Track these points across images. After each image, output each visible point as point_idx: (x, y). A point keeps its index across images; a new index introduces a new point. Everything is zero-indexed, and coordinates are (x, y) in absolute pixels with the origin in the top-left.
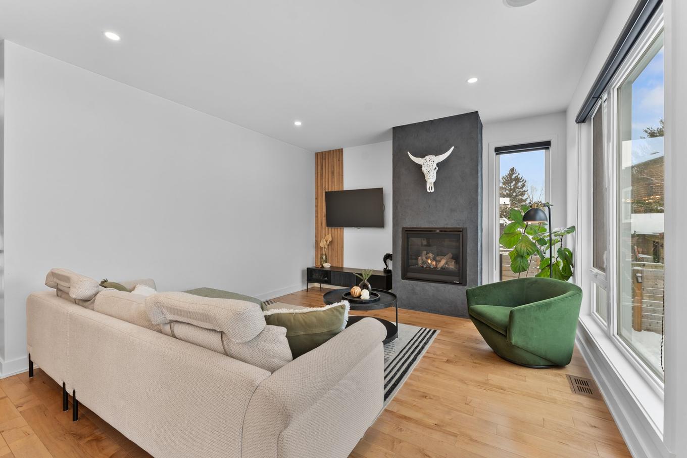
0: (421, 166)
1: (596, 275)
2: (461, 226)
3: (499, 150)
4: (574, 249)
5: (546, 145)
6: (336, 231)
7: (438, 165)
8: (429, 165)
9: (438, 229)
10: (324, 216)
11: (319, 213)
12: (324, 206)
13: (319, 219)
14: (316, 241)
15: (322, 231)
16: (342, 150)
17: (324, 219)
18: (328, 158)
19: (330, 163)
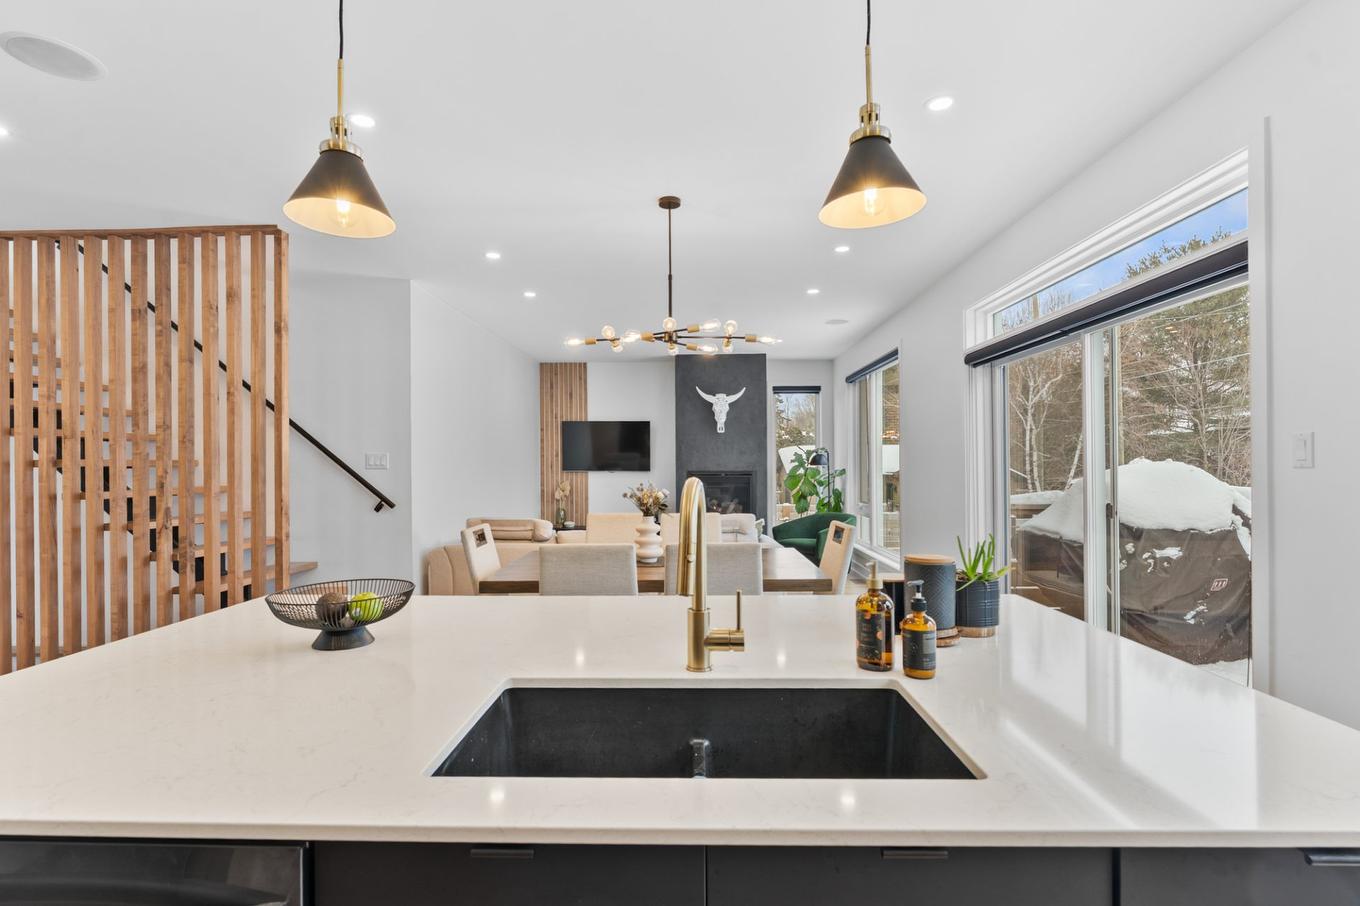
0: (711, 405)
1: (861, 508)
2: (750, 469)
3: (777, 390)
4: (844, 489)
5: (816, 390)
6: (577, 477)
7: (730, 405)
8: (721, 404)
9: (723, 472)
10: (557, 455)
11: (547, 450)
12: (557, 441)
13: (547, 459)
14: (543, 491)
15: (552, 477)
16: (585, 364)
17: (557, 460)
18: (561, 373)
19: (566, 381)
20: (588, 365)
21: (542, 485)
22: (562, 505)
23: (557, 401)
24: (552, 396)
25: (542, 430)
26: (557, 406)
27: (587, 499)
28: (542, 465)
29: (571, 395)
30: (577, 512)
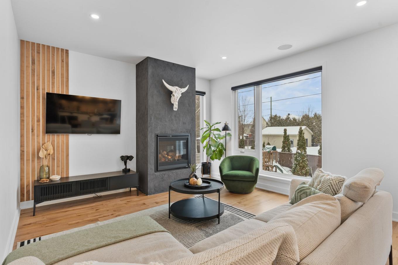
2: (188, 133)
6: (59, 139)
8: (179, 93)
10: (38, 121)
11: (28, 117)
12: (38, 109)
13: (28, 124)
14: (22, 152)
15: (33, 139)
16: (67, 51)
17: (38, 125)
18: (44, 53)
19: (48, 60)
20: (71, 53)
21: (22, 146)
22: (45, 162)
23: (38, 76)
24: (33, 71)
25: (22, 98)
26: (38, 79)
27: (68, 155)
28: (22, 129)
29: (53, 72)
30: (58, 167)
